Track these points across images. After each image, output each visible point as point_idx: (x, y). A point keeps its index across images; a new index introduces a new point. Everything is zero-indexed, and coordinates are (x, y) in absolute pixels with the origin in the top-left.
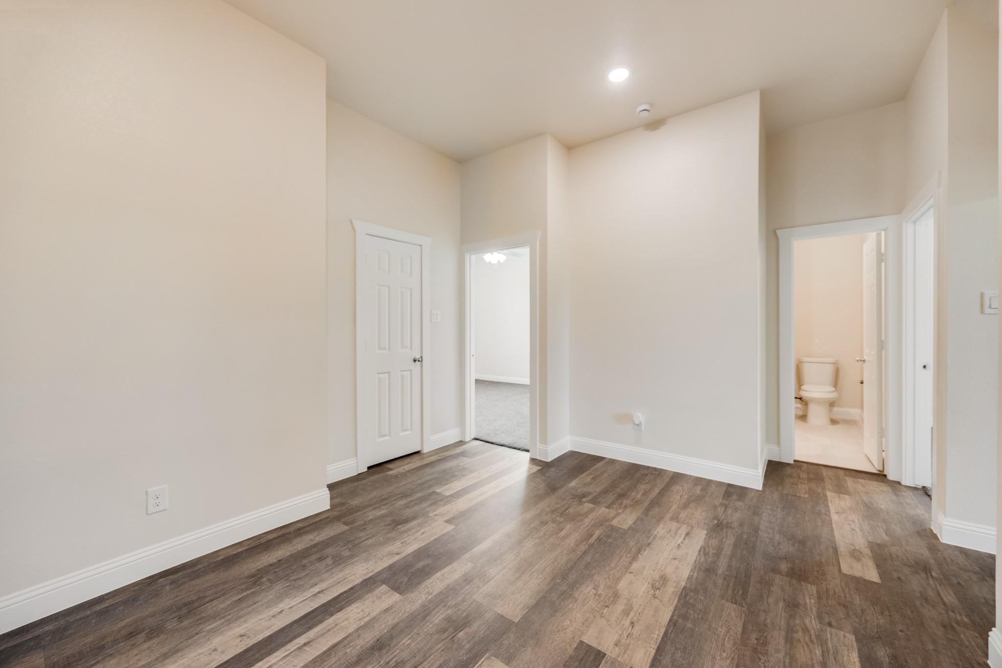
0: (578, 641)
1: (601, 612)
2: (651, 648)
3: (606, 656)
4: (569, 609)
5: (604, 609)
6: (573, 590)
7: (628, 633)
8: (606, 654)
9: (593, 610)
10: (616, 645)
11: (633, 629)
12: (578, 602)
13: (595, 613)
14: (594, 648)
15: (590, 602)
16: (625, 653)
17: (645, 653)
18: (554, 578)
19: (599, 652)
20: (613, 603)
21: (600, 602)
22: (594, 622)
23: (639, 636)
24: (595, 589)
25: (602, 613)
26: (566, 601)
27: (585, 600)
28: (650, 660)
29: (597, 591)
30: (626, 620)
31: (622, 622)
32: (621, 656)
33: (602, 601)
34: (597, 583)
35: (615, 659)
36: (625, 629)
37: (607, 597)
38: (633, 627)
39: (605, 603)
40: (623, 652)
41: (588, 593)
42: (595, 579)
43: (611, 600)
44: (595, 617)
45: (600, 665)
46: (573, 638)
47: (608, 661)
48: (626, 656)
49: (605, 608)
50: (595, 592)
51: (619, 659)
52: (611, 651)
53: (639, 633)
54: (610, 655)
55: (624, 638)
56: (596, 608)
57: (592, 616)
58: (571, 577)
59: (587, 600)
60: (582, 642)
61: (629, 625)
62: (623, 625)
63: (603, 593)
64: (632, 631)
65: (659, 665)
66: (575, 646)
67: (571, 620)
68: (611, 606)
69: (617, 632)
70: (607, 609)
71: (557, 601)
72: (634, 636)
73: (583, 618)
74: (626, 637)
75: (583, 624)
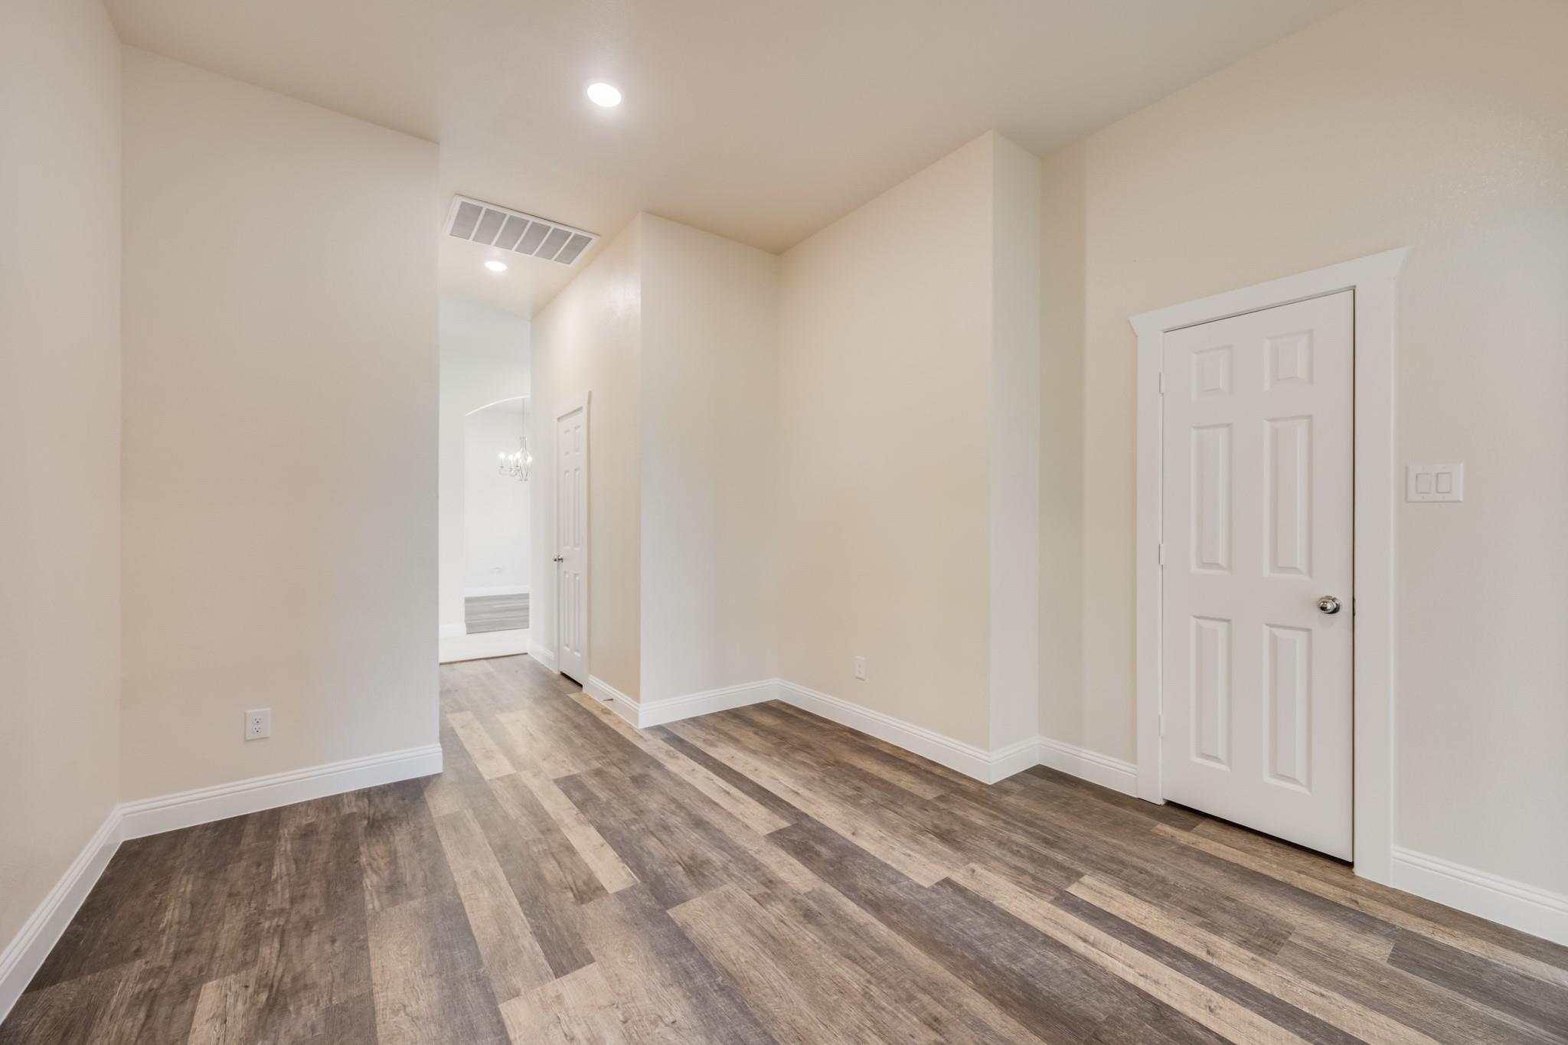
0: (596, 958)
1: (620, 1006)
2: (520, 1037)
3: (554, 978)
4: (652, 970)
5: (623, 1014)
6: (689, 990)
7: (563, 1022)
8: (556, 978)
9: (633, 998)
10: (559, 997)
11: (563, 1035)
12: (659, 986)
13: (623, 999)
14: (575, 970)
15: (648, 1002)
16: (541, 999)
17: (520, 1024)
18: (728, 974)
19: (565, 973)
20: (627, 1035)
21: (640, 1015)
22: (609, 988)
23: (546, 1035)
24: (674, 1022)
25: (617, 1007)
26: (670, 972)
27: (658, 997)
28: (507, 1023)
29: (666, 1025)
30: (583, 1034)
31: (584, 1025)
32: (540, 993)
33: (640, 1021)
34: (685, 1033)
35: (544, 984)
36: (571, 1022)
37: (644, 1033)
38: (566, 1035)
39: (633, 1022)
40: (543, 999)
41: (670, 1010)
42: (698, 1037)
43: (635, 1035)
44: (618, 994)
45: (550, 965)
46: (604, 956)
47: (547, 976)
48: (536, 998)
49: (625, 1017)
50: (667, 1021)
51: (538, 989)
52: (556, 986)
53: (551, 1038)
54: (552, 982)
55: (560, 1012)
56: (633, 1004)
57: (622, 991)
58: (721, 1000)
59: (655, 1000)
60: (591, 960)
61: (572, 1032)
62: (579, 1024)
63: (657, 1030)
64: (561, 1031)
65: (492, 1029)
66: (592, 953)
67: (632, 963)
68: (622, 1028)
69: (574, 1008)
70: (621, 1018)
71: (676, 962)
72: (551, 1027)
73: (627, 980)
74: (559, 1014)
75: (616, 975)
